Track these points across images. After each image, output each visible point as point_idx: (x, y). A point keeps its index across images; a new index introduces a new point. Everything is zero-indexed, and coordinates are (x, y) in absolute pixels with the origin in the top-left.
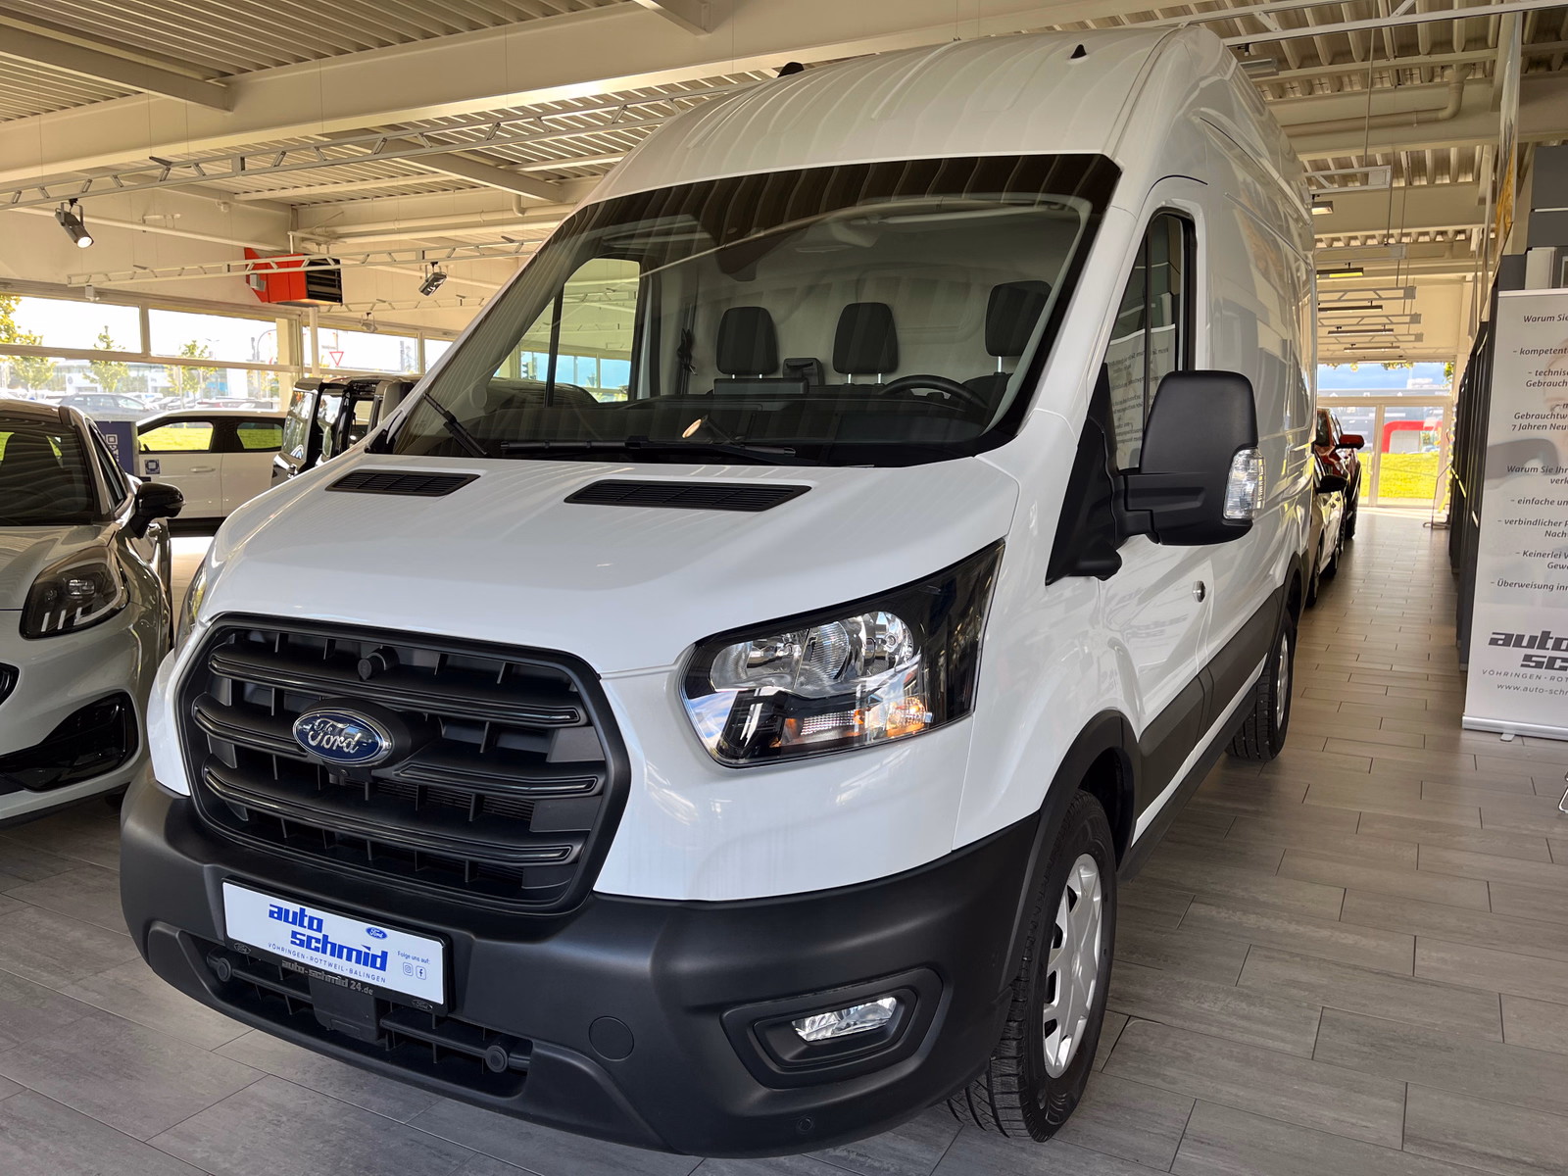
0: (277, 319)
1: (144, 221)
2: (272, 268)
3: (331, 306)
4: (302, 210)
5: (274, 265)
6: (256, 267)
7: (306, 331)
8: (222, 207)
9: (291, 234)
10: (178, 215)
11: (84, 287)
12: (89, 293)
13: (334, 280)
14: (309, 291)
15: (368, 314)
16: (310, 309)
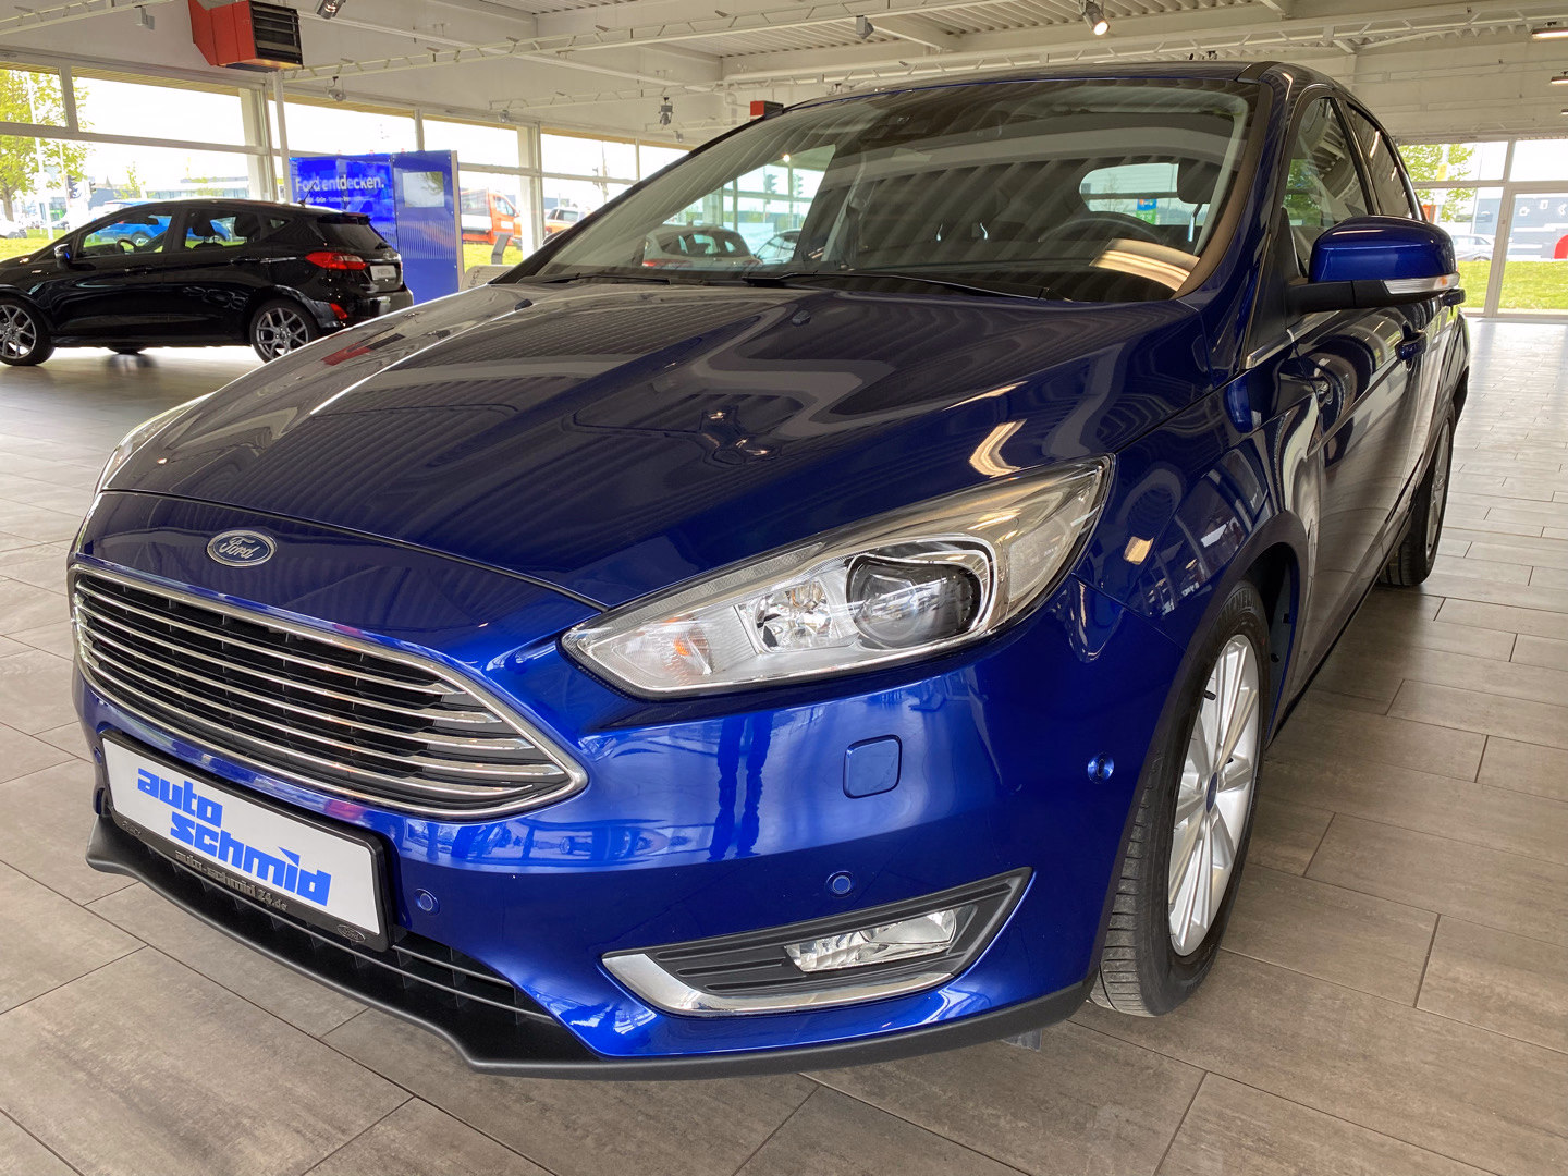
0: (240, 90)
3: (293, 70)
7: (272, 105)
13: (291, 36)
14: (258, 48)
15: (335, 78)
16: (272, 75)
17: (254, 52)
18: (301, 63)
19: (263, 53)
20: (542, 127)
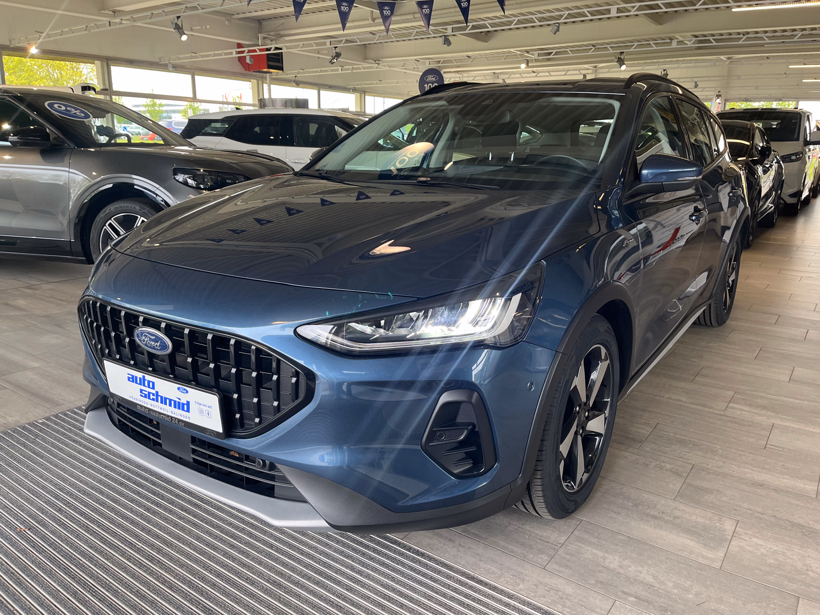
0: (252, 80)
1: (192, 30)
2: (257, 52)
3: (278, 72)
4: (264, 23)
5: (258, 50)
6: (249, 51)
7: (266, 86)
8: (227, 22)
9: (259, 35)
10: (208, 27)
11: (167, 64)
12: (170, 66)
13: (279, 59)
14: (268, 65)
15: (296, 76)
16: (268, 74)
17: (266, 66)
18: (283, 70)
19: (270, 67)
20: (366, 94)
